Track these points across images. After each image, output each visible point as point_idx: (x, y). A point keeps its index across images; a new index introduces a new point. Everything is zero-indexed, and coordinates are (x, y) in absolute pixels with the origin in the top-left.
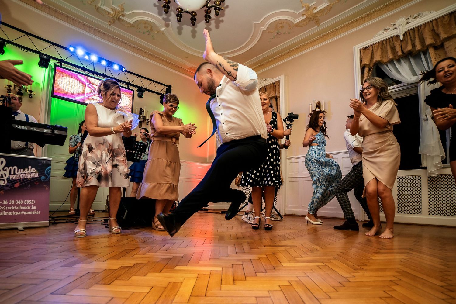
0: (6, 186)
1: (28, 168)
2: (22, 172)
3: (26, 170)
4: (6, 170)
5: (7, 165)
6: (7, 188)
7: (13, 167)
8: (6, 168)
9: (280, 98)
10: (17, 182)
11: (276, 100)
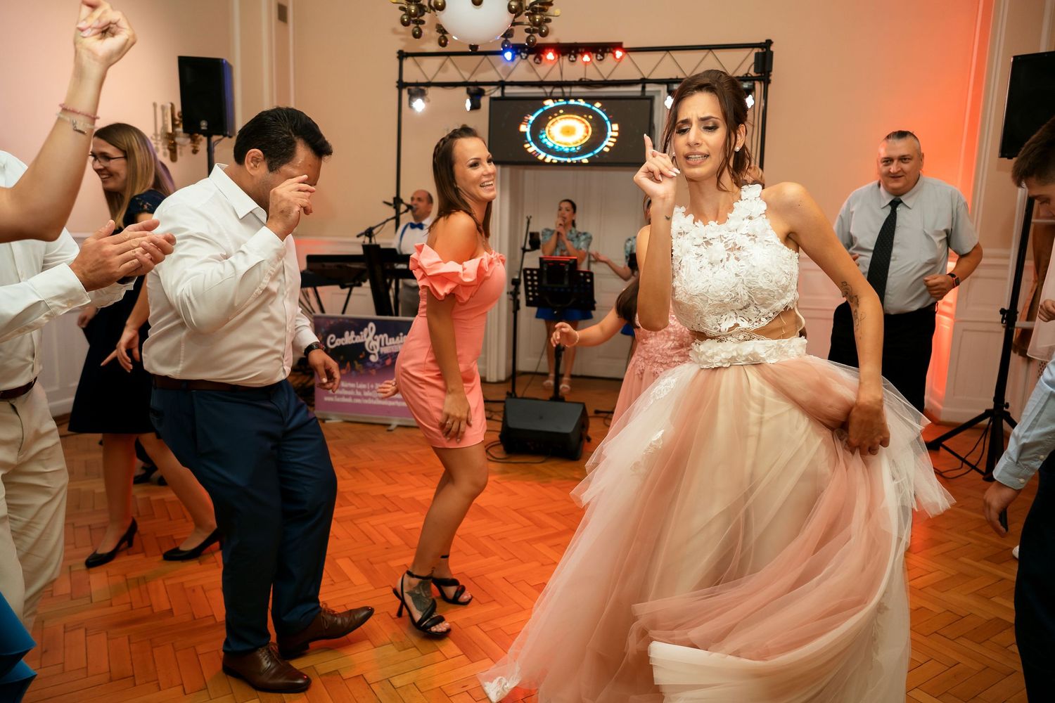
0: (378, 362)
1: (400, 336)
2: (394, 343)
3: (398, 338)
4: (375, 340)
5: (377, 333)
6: (378, 366)
7: (383, 334)
8: (376, 337)
10: (388, 358)
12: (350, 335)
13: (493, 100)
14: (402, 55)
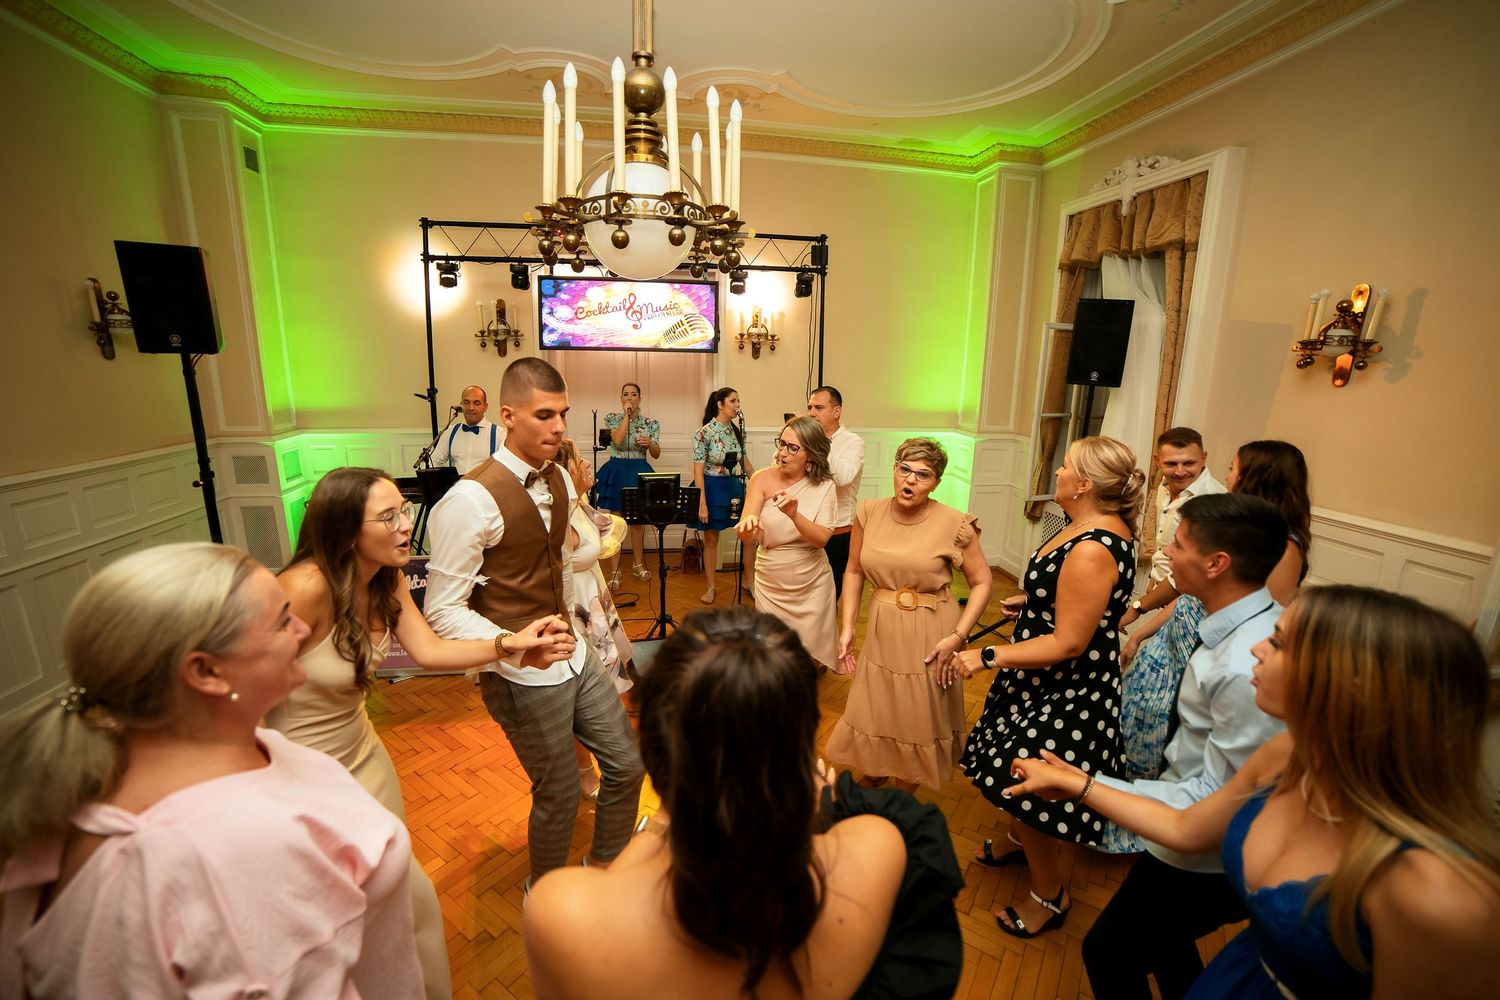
9: (1195, 249)
11: (1183, 258)
12: (412, 579)
13: (541, 278)
14: (426, 224)
